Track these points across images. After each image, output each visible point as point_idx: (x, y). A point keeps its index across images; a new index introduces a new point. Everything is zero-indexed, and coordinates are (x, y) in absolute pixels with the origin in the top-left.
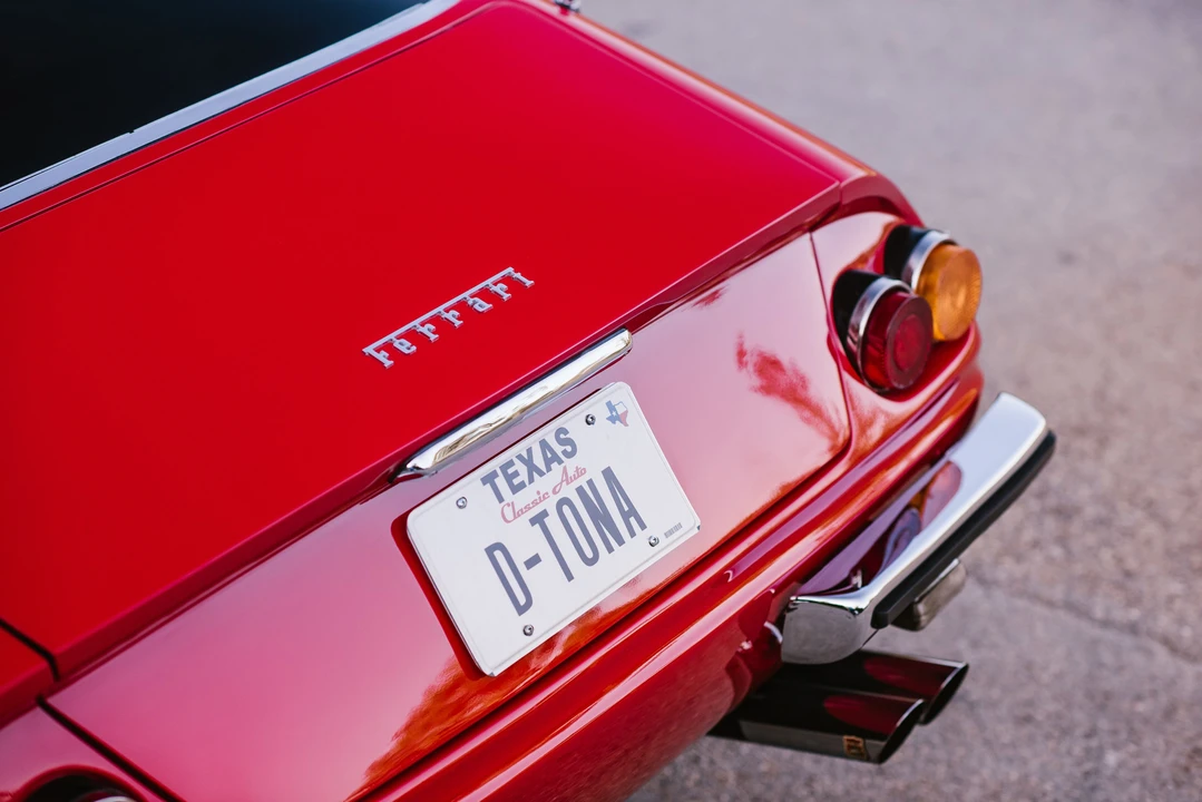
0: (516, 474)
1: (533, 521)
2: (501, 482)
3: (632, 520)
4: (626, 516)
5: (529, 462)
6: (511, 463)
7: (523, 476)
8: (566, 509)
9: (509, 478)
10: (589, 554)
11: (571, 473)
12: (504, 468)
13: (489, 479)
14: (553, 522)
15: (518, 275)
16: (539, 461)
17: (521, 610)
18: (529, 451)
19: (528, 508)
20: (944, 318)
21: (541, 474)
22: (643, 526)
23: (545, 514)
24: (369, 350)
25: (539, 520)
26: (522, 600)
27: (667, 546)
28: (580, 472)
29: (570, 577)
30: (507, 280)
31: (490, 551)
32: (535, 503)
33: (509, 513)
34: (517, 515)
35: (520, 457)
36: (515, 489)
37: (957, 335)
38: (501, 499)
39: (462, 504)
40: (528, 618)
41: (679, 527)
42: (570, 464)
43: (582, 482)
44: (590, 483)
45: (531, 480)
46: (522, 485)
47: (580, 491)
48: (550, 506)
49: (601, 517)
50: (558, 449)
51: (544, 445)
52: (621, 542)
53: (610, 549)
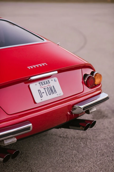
0: (43, 83)
1: (44, 89)
2: (41, 84)
3: (55, 92)
4: (55, 91)
5: (44, 83)
6: (42, 82)
7: (43, 84)
8: (48, 88)
9: (42, 84)
10: (50, 94)
11: (49, 85)
12: (41, 82)
13: (39, 83)
14: (46, 89)
15: (46, 64)
16: (45, 83)
17: (41, 97)
18: (44, 82)
19: (43, 87)
20: (97, 81)
21: (45, 84)
22: (56, 93)
23: (45, 88)
24: (28, 67)
25: (45, 89)
26: (41, 96)
27: (59, 95)
28: (50, 85)
29: (47, 95)
30: (45, 64)
31: (38, 90)
32: (44, 87)
33: (41, 87)
34: (42, 88)
35: (43, 82)
36: (42, 85)
37: (99, 84)
38: (40, 86)
39: (36, 85)
40: (42, 98)
41: (61, 94)
42: (49, 84)
43: (50, 86)
44: (51, 87)
45: (44, 85)
46: (43, 85)
47: (50, 87)
48: (46, 88)
49: (52, 90)
50: (48, 82)
51: (46, 81)
52: (54, 94)
53: (52, 94)
